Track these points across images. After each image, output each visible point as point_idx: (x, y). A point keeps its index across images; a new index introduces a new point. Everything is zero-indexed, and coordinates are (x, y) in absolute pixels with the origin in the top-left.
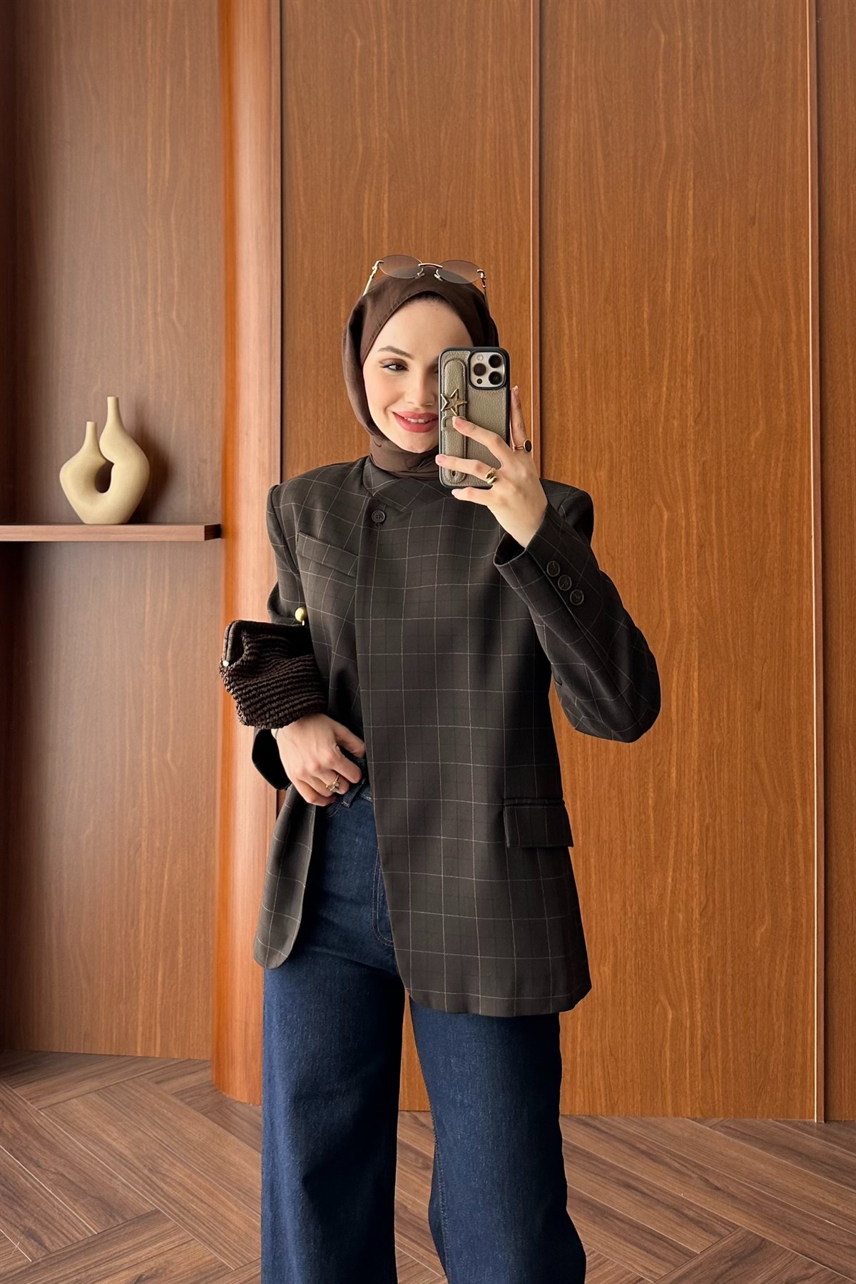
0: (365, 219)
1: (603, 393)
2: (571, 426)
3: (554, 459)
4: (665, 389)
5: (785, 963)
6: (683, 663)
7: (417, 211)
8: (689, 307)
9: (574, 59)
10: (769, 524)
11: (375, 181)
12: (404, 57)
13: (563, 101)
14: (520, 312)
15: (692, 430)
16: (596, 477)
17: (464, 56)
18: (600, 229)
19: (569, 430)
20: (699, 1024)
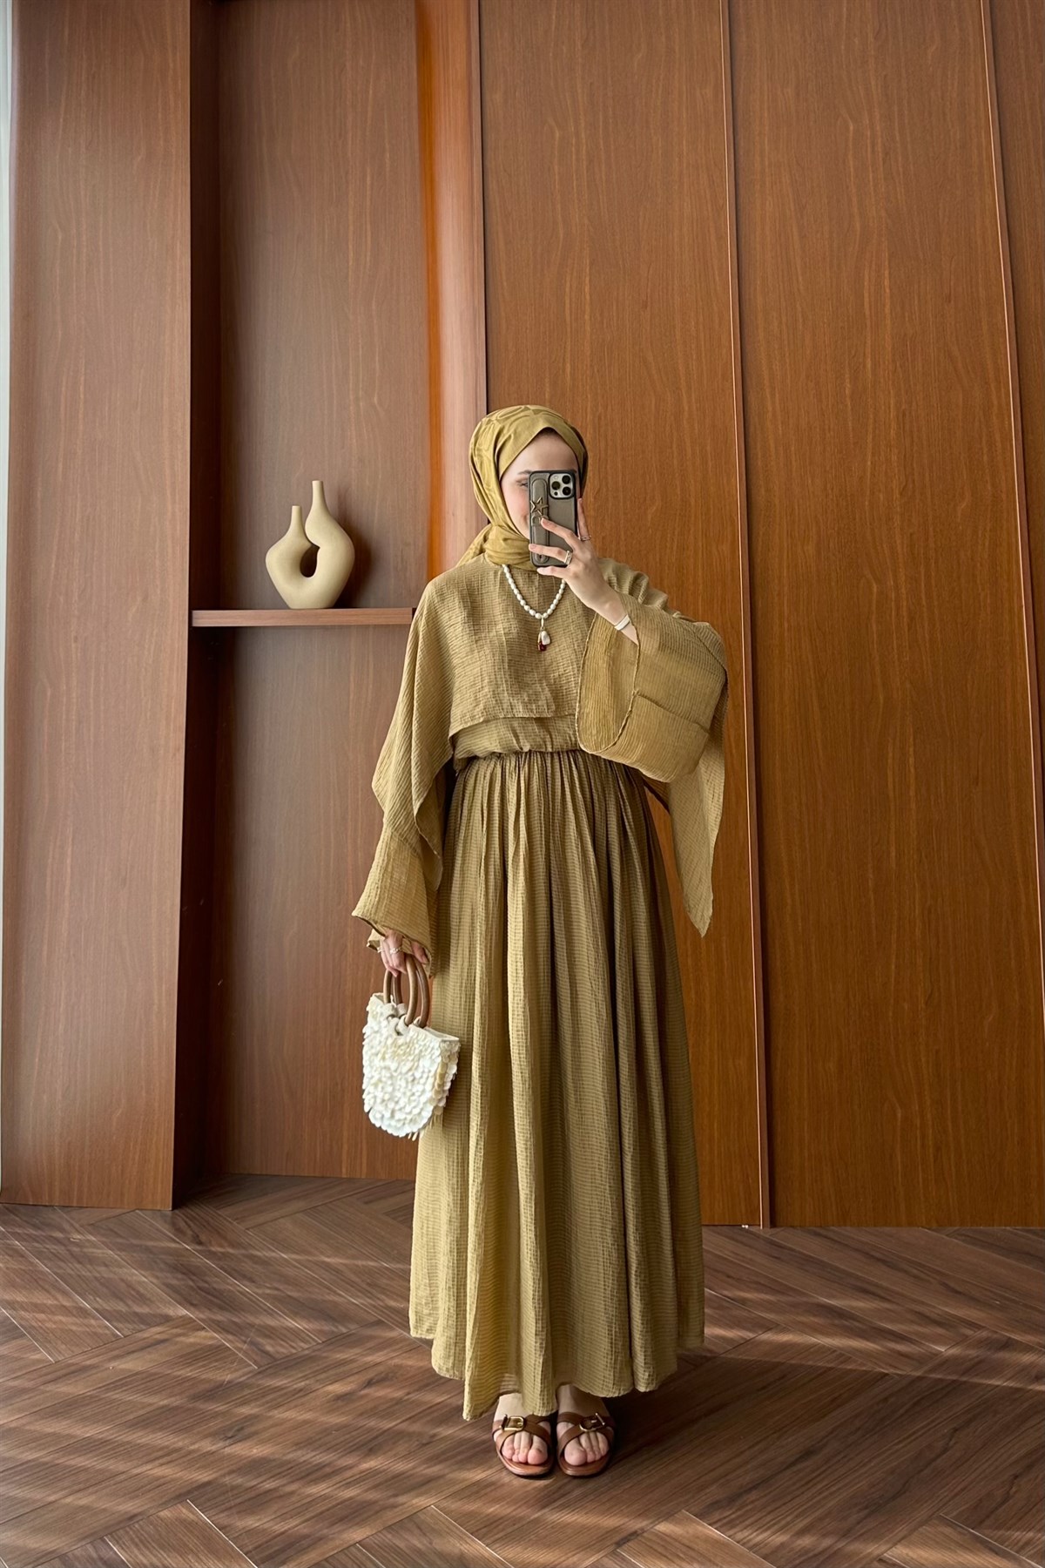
0: (567, 301)
1: (808, 468)
2: (777, 502)
3: (761, 533)
4: (869, 463)
5: (1015, 1055)
6: (898, 739)
7: (618, 294)
8: (890, 383)
9: (767, 147)
10: (980, 594)
11: (576, 265)
12: (602, 147)
13: (758, 187)
14: (723, 390)
15: (898, 503)
16: (804, 553)
17: (660, 145)
18: (799, 309)
19: (775, 505)
20: (930, 1123)
